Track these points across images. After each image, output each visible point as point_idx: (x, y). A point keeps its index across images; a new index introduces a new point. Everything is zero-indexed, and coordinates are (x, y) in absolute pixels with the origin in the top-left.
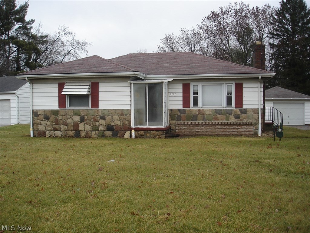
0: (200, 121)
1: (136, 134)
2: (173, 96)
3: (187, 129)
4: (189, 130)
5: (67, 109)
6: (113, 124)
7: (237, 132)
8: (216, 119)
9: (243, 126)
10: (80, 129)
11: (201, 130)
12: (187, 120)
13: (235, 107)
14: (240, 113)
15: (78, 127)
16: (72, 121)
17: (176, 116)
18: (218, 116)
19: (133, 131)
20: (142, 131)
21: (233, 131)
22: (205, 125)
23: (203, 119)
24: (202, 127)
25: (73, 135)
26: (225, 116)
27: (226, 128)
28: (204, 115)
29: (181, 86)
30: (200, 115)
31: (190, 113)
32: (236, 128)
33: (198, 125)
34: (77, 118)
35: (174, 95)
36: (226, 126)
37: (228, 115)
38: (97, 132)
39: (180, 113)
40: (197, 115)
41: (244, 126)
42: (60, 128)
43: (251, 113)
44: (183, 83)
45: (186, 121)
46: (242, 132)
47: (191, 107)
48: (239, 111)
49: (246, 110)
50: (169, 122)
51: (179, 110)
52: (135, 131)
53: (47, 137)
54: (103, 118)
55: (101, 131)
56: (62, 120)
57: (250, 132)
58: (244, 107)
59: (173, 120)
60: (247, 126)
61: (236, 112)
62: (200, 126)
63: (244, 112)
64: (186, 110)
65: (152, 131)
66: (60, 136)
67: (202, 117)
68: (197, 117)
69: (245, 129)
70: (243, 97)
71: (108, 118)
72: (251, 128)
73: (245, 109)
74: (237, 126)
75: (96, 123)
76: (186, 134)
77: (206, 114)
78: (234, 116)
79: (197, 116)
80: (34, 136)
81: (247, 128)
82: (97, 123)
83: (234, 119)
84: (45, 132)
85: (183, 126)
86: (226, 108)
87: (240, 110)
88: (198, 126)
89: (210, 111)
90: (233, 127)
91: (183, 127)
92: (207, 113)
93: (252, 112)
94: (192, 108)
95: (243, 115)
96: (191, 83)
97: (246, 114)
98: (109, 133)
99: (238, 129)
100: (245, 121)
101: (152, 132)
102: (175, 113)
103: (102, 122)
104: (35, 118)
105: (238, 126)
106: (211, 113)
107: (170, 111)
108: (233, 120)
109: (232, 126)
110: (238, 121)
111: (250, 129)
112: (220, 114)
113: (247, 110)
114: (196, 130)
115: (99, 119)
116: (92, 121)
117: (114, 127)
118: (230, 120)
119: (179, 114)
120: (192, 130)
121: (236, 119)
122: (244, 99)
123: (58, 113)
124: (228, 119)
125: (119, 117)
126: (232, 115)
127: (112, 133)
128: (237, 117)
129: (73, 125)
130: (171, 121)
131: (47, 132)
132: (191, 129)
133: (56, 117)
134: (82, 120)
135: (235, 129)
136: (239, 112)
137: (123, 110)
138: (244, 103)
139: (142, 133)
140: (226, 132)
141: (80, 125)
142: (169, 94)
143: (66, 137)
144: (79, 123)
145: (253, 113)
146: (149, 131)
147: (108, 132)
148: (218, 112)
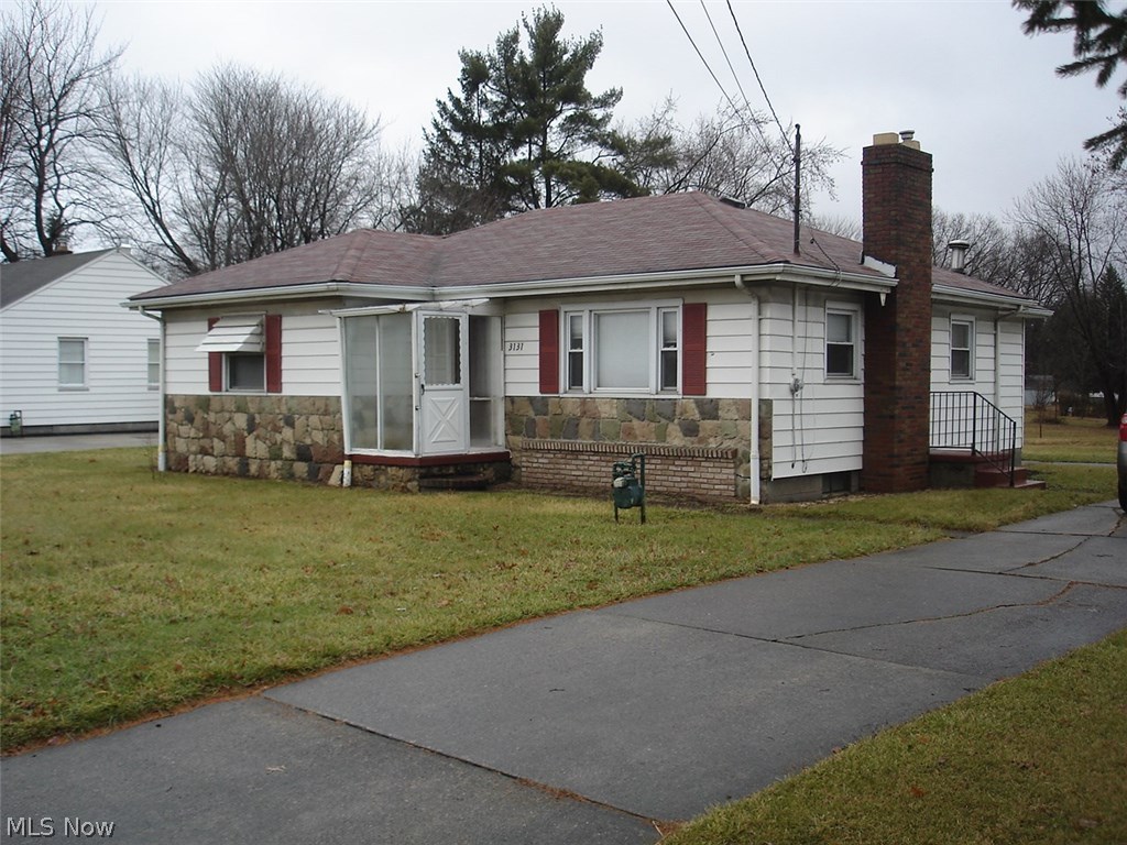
0: (584, 439)
1: (356, 475)
2: (516, 352)
3: (548, 466)
4: (555, 471)
5: (224, 393)
6: (308, 441)
7: (685, 485)
8: (630, 433)
9: (703, 464)
10: (247, 454)
11: (586, 473)
12: (552, 436)
13: (684, 394)
14: (697, 416)
15: (244, 447)
16: (233, 429)
17: (525, 419)
18: (636, 423)
19: (347, 463)
20: (368, 465)
21: (675, 479)
22: (596, 453)
23: (595, 434)
24: (588, 463)
25: (236, 469)
26: (653, 425)
27: (653, 467)
28: (595, 418)
29: (535, 320)
30: (584, 421)
31: (559, 411)
32: (684, 469)
33: (576, 453)
34: (241, 421)
35: (519, 352)
36: (653, 461)
37: (663, 421)
38: (279, 463)
39: (534, 409)
40: (578, 419)
41: (707, 464)
42: (212, 448)
43: (730, 415)
44: (545, 309)
45: (549, 439)
46: (703, 486)
47: (561, 389)
48: (694, 406)
49: (715, 403)
50: (507, 441)
51: (531, 399)
52: (353, 464)
53: (191, 471)
54: (290, 422)
55: (286, 459)
56: (214, 424)
57: (726, 487)
58: (712, 393)
59: (515, 433)
60: (716, 464)
61: (686, 412)
62: (582, 457)
63: (711, 410)
64: (550, 401)
65: (391, 466)
66: (213, 470)
67: (591, 427)
68: (578, 425)
69: (709, 476)
70: (709, 355)
71: (299, 422)
72: (728, 473)
73: (712, 400)
74: (684, 463)
75: (277, 435)
76: (546, 481)
77: (603, 415)
78: (679, 424)
79: (576, 422)
80: (168, 468)
81: (715, 470)
82: (279, 437)
83: (681, 434)
84: (187, 459)
85: (538, 455)
86: (657, 397)
87: (697, 401)
88: (577, 459)
89: (612, 407)
90: (674, 464)
91: (538, 458)
92: (607, 411)
93: (735, 411)
94: (565, 395)
95: (708, 424)
96: (563, 308)
97: (716, 417)
98: (301, 468)
99: (690, 474)
100: (713, 444)
101: (389, 469)
102: (521, 412)
103: (287, 433)
104: (170, 416)
105: (690, 463)
106: (615, 412)
107: (509, 404)
108: (676, 439)
109: (671, 462)
110: (693, 443)
111: (725, 477)
112: (639, 418)
113: (721, 403)
114: (574, 470)
115: (282, 423)
116: (269, 429)
117: (311, 448)
118: (668, 439)
119: (531, 414)
120: (562, 472)
121: (685, 435)
122: (711, 362)
123: (208, 405)
124: (662, 436)
125: (321, 421)
126: (676, 421)
127: (306, 469)
128: (691, 430)
129: (235, 441)
130: (510, 437)
131: (191, 457)
132: (557, 466)
133: (206, 416)
134: (252, 426)
135: (681, 474)
136: (696, 412)
137: (327, 398)
138: (711, 377)
139: (368, 470)
140: (656, 483)
141: (247, 440)
142: (508, 345)
143: (223, 473)
144: (246, 434)
145: (737, 417)
146: (383, 467)
147: (300, 463)
148: (636, 408)
